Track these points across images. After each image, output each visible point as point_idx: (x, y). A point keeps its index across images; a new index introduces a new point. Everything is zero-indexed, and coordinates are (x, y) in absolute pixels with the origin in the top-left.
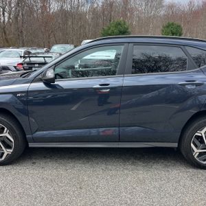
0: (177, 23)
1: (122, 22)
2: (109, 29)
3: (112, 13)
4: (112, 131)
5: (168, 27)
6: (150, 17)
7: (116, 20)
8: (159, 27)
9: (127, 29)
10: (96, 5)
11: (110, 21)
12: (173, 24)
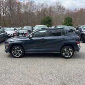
0: (70, 17)
1: (49, 17)
2: (44, 19)
3: (45, 13)
4: (45, 49)
5: (67, 19)
6: (60, 15)
7: (47, 16)
8: (63, 19)
9: (51, 19)
10: (39, 10)
11: (44, 16)
12: (68, 18)
